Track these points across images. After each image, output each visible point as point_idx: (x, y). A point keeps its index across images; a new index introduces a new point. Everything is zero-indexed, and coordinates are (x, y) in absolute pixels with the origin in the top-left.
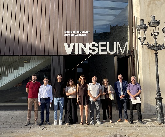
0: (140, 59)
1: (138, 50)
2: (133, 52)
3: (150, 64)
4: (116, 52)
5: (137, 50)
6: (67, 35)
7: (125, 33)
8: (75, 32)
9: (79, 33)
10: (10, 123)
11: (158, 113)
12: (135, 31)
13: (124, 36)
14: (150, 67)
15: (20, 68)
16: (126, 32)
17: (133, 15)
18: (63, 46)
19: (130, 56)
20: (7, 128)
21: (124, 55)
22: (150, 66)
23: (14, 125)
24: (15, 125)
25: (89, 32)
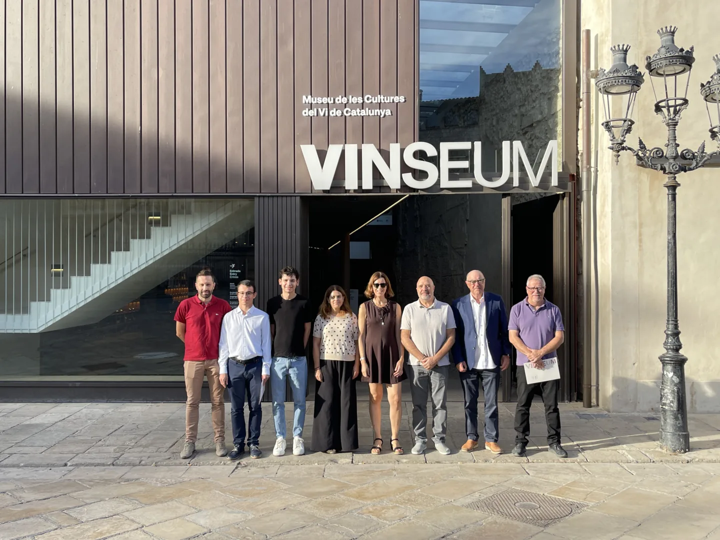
0: (603, 206)
1: (597, 171)
2: (576, 179)
3: (641, 225)
4: (510, 180)
5: (592, 170)
6: (313, 113)
7: (545, 104)
8: (344, 100)
9: (362, 106)
10: (112, 449)
11: (668, 413)
12: (588, 92)
13: (541, 113)
14: (640, 241)
15: (135, 243)
16: (551, 99)
17: (583, 28)
18: (297, 158)
19: (563, 195)
20: (103, 465)
21: (540, 191)
22: (640, 235)
23: (125, 455)
24: (132, 456)
25: (402, 99)
